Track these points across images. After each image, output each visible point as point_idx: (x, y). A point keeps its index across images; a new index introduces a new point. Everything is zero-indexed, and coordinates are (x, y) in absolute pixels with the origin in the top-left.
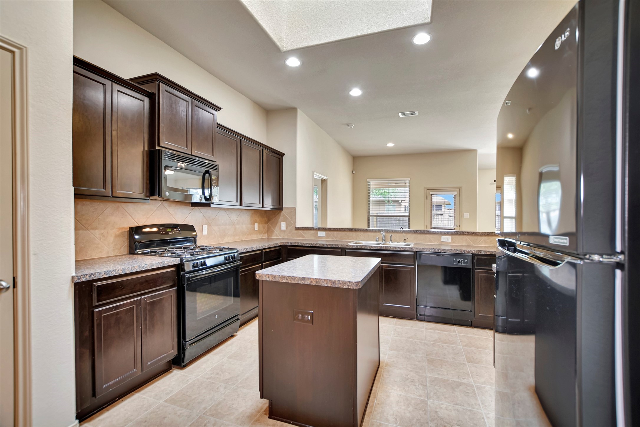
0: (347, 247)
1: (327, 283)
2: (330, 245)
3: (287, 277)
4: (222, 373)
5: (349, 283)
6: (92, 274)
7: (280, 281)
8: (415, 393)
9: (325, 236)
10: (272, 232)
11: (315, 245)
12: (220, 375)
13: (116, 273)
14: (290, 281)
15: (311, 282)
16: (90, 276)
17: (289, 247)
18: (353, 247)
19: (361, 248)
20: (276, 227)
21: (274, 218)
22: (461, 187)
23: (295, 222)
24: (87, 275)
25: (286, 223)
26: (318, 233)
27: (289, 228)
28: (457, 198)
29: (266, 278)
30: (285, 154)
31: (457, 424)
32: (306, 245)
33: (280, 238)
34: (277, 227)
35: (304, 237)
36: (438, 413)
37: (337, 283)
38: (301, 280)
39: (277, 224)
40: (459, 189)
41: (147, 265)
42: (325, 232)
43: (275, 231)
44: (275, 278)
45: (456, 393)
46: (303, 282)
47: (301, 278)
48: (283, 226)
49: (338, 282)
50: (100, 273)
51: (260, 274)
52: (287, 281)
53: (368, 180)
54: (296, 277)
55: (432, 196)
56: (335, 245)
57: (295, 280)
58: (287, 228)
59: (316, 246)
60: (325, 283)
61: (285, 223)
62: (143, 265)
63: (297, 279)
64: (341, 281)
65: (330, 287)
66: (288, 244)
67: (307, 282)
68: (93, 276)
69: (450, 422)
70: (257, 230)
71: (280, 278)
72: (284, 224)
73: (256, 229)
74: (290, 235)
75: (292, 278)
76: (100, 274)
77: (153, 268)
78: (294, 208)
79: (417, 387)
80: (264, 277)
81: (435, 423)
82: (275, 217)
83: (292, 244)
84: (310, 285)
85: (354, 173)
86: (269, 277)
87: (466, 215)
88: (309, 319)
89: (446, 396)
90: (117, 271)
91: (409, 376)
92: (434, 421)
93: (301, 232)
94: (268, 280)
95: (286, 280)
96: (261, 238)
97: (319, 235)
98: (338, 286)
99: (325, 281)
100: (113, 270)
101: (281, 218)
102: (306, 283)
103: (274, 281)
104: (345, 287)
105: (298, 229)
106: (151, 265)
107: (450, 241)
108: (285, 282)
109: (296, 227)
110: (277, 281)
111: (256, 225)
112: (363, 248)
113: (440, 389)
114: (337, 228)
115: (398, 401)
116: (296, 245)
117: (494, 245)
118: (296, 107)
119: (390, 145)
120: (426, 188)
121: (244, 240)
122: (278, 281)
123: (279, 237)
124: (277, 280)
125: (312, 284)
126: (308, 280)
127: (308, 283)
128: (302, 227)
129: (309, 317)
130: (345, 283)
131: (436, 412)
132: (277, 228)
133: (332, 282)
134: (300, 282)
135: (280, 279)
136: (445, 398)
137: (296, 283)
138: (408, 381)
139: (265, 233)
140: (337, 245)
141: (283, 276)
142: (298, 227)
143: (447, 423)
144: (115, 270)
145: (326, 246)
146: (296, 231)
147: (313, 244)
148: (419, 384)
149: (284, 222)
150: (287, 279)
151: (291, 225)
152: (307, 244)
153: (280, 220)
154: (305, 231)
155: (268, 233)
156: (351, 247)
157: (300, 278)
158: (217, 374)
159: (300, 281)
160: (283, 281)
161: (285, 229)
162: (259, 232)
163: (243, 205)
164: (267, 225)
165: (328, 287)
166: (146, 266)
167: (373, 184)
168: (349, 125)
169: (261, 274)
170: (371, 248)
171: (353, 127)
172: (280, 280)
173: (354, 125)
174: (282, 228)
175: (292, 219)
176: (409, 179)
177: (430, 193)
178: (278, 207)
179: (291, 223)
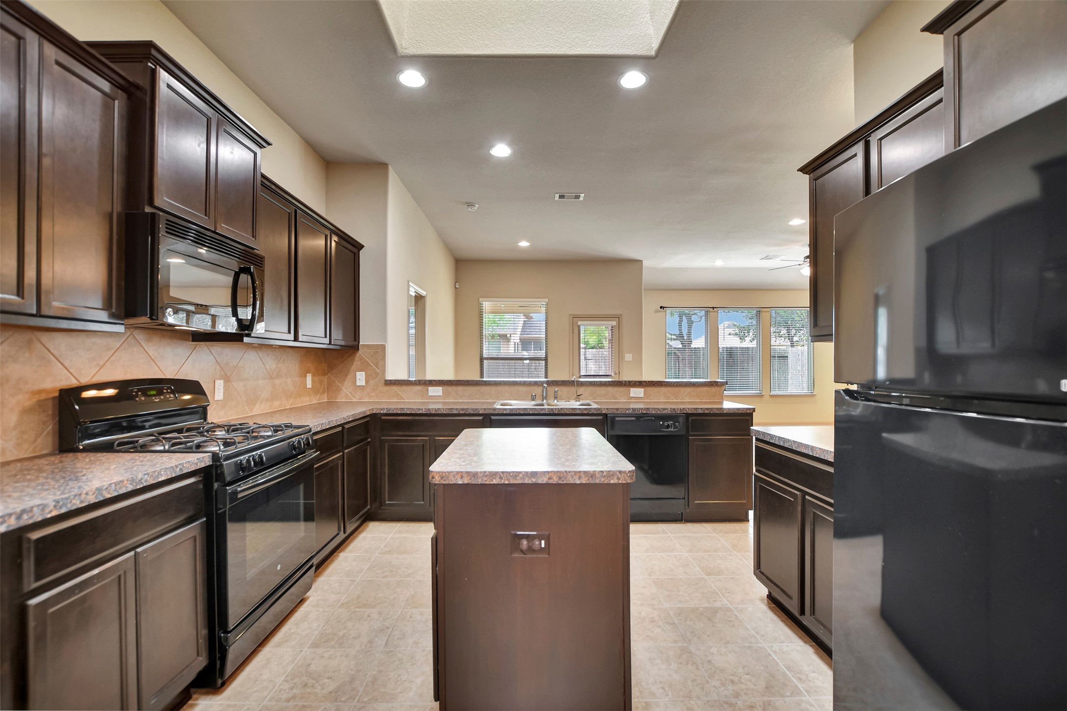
0: (494, 413)
1: (580, 478)
2: (463, 409)
3: (501, 474)
4: (314, 682)
5: (619, 474)
6: (23, 511)
7: (486, 483)
8: (665, 640)
9: (441, 394)
10: (338, 390)
11: (436, 411)
12: (313, 686)
13: (81, 502)
14: (508, 480)
15: (550, 478)
16: (19, 517)
17: (383, 418)
18: (504, 412)
19: (518, 412)
20: (344, 380)
21: (341, 365)
22: (621, 315)
23: (384, 372)
24: (10, 515)
25: (365, 373)
26: (428, 390)
27: (372, 382)
28: (616, 331)
29: (457, 479)
30: (363, 246)
31: (744, 672)
32: (418, 412)
33: (354, 400)
34: (347, 380)
35: (402, 397)
36: (713, 662)
37: (597, 475)
38: (530, 476)
39: (346, 375)
40: (618, 318)
41: (148, 474)
42: (441, 388)
43: (343, 388)
44: (476, 477)
45: (718, 625)
46: (534, 480)
47: (529, 473)
48: (361, 378)
49: (600, 473)
50: (43, 507)
51: (442, 472)
52: (501, 481)
53: (481, 299)
54: (520, 473)
55: (580, 327)
56: (473, 409)
57: (518, 478)
58: (367, 381)
59: (438, 413)
60: (576, 478)
61: (364, 373)
62: (140, 476)
63: (521, 475)
64: (606, 471)
65: (586, 484)
66: (382, 412)
67: (541, 480)
68: (25, 517)
69: (735, 672)
70: (311, 387)
71: (487, 476)
72: (362, 374)
73: (309, 385)
74: (374, 394)
75: (511, 474)
76: (43, 510)
77: (160, 480)
78: (383, 345)
79: (663, 629)
80: (451, 476)
81: (718, 680)
82: (342, 362)
83: (391, 412)
84: (547, 484)
85: (457, 287)
86: (462, 477)
87: (628, 357)
88: (543, 546)
89: (708, 633)
90: (83, 496)
91: (643, 614)
92: (714, 677)
93: (395, 388)
94: (460, 482)
95: (499, 480)
96: (316, 402)
97: (430, 394)
98: (600, 480)
99: (575, 474)
100: (75, 496)
101: (357, 363)
102: (540, 482)
103: (473, 483)
104: (612, 482)
105: (390, 383)
106: (156, 474)
107: (642, 395)
108: (496, 483)
109: (385, 380)
110: (479, 483)
111: (309, 378)
112: (522, 412)
113: (694, 624)
114: (463, 380)
115: (650, 657)
116: (399, 412)
118: (387, 162)
119: (524, 244)
120: (572, 315)
121: (288, 407)
122: (483, 483)
123: (352, 399)
124: (480, 481)
125: (551, 482)
126: (544, 475)
127: (543, 481)
128: (399, 380)
129: (543, 542)
130: (613, 475)
131: (710, 662)
132: (347, 383)
133: (590, 475)
134: (526, 481)
135: (485, 479)
136: (709, 636)
137: (520, 482)
138: (646, 622)
139: (323, 392)
140: (476, 409)
141: (492, 472)
142: (391, 380)
143: (732, 675)
144: (80, 494)
145: (455, 412)
146: (387, 388)
147: (432, 409)
148: (663, 624)
149: (361, 371)
150: (501, 478)
151: (376, 377)
152: (419, 409)
153: (353, 367)
154: (404, 388)
155: (327, 393)
156: (500, 413)
157: (527, 473)
158: (305, 685)
159: (527, 478)
160: (492, 483)
161: (364, 385)
162: (315, 390)
163: (300, 340)
164: (326, 377)
165: (581, 484)
166: (146, 476)
167: (487, 305)
168: (470, 205)
169: (445, 472)
170: (536, 412)
171: (476, 208)
172: (486, 481)
173: (477, 206)
174: (358, 383)
175: (377, 365)
176: (547, 299)
177: (577, 323)
178: (353, 343)
179: (376, 373)
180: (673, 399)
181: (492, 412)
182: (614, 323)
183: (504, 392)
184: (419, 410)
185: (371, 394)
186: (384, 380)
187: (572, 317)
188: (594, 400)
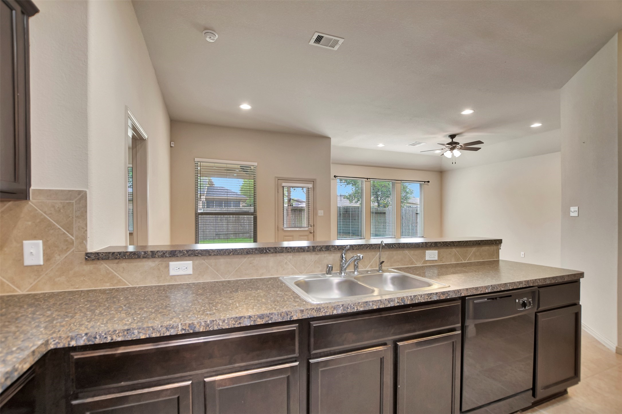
0: (318, 315)
9: (192, 272)
22: (315, 179)
23: (84, 238)
25: (44, 244)
26: (168, 266)
27: (59, 258)
28: (311, 191)
33: (19, 293)
35: (120, 281)
39: (1, 247)
40: (313, 181)
42: (190, 262)
48: (33, 251)
53: (196, 159)
55: (283, 188)
58: (47, 257)
61: (41, 242)
72: (37, 244)
78: (80, 191)
85: (172, 145)
87: (321, 213)
93: (104, 266)
97: (172, 272)
101: (25, 223)
105: (95, 257)
107: (436, 258)
109: (87, 254)
114: (227, 249)
117: (484, 259)
119: (245, 107)
120: (277, 177)
123: (15, 291)
132: (3, 262)
142: (97, 252)
146: (89, 267)
149: (35, 238)
151: (67, 249)
153: (17, 232)
154: (124, 264)
161: (41, 263)
171: (215, 38)
174: (28, 261)
175: (69, 227)
176: (257, 163)
177: (281, 184)
178: (15, 186)
179: (67, 241)
180: (462, 261)
181: (315, 314)
182: (310, 186)
183: (286, 263)
184: (167, 329)
185: (57, 280)
186: (84, 253)
187: (277, 179)
188: (391, 266)
